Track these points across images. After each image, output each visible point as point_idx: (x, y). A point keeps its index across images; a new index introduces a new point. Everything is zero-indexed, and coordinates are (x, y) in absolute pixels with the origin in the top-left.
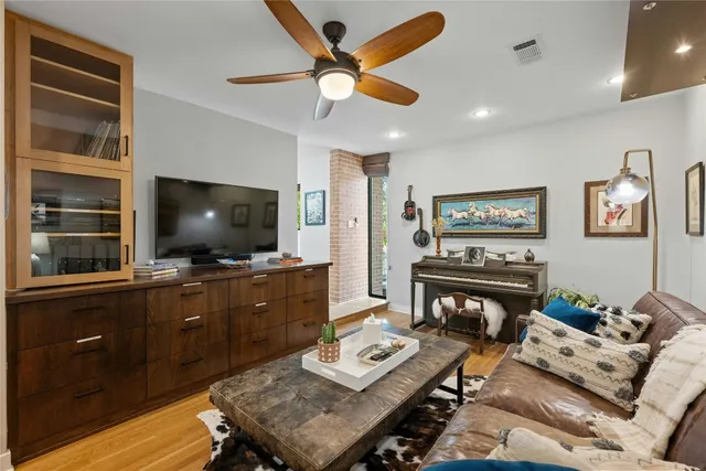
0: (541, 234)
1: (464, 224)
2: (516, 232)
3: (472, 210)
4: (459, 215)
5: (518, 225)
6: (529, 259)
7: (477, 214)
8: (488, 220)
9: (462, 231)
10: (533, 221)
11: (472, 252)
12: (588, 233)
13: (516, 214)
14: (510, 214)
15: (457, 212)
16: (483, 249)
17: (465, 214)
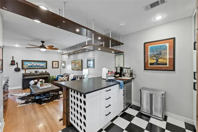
0: (46, 68)
1: (31, 66)
2: (42, 68)
3: (33, 64)
4: (30, 65)
5: (42, 67)
6: (46, 72)
7: (34, 64)
8: (37, 66)
9: (30, 68)
10: (45, 66)
11: (36, 72)
12: (53, 68)
13: (42, 65)
14: (41, 65)
15: (29, 64)
16: (38, 71)
17: (31, 64)
